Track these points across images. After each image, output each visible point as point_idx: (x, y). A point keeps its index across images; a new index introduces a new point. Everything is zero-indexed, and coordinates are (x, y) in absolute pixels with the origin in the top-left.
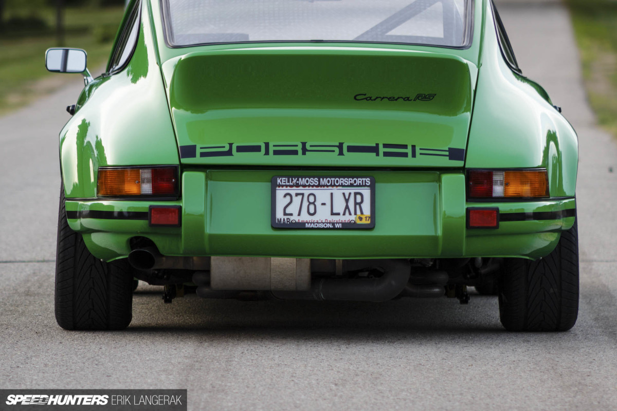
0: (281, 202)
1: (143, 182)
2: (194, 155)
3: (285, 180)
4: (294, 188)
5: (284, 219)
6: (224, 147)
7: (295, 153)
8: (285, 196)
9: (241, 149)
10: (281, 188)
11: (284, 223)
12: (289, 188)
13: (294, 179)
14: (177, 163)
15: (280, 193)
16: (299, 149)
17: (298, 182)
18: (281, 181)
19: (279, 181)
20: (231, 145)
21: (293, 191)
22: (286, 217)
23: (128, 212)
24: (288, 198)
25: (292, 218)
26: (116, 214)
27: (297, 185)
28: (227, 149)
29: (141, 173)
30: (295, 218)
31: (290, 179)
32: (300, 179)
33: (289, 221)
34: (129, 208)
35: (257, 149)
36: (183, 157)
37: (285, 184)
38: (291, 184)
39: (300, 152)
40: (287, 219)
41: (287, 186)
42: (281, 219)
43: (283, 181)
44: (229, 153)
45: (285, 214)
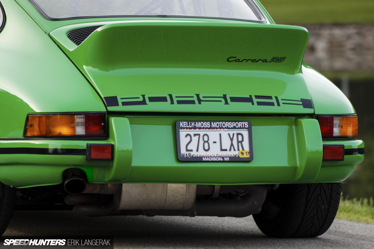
0: (183, 141)
1: (78, 125)
2: (117, 104)
3: (186, 124)
4: (193, 130)
5: (186, 154)
6: (139, 98)
7: (193, 102)
8: (186, 136)
9: (152, 99)
10: (183, 130)
11: (187, 157)
12: (188, 130)
13: (192, 123)
14: (105, 110)
15: (183, 134)
16: (195, 99)
17: (195, 125)
18: (183, 124)
19: (181, 124)
20: (143, 96)
21: (192, 132)
22: (188, 153)
23: (62, 149)
24: (189, 137)
25: (192, 153)
26: (50, 151)
27: (195, 128)
28: (141, 99)
29: (75, 118)
30: (194, 153)
31: (190, 123)
32: (197, 123)
33: (190, 156)
34: (62, 146)
35: (164, 99)
36: (108, 106)
37: (186, 127)
38: (190, 127)
39: (197, 102)
40: (189, 154)
41: (187, 128)
42: (184, 154)
43: (184, 125)
44: (144, 103)
45: (187, 150)
